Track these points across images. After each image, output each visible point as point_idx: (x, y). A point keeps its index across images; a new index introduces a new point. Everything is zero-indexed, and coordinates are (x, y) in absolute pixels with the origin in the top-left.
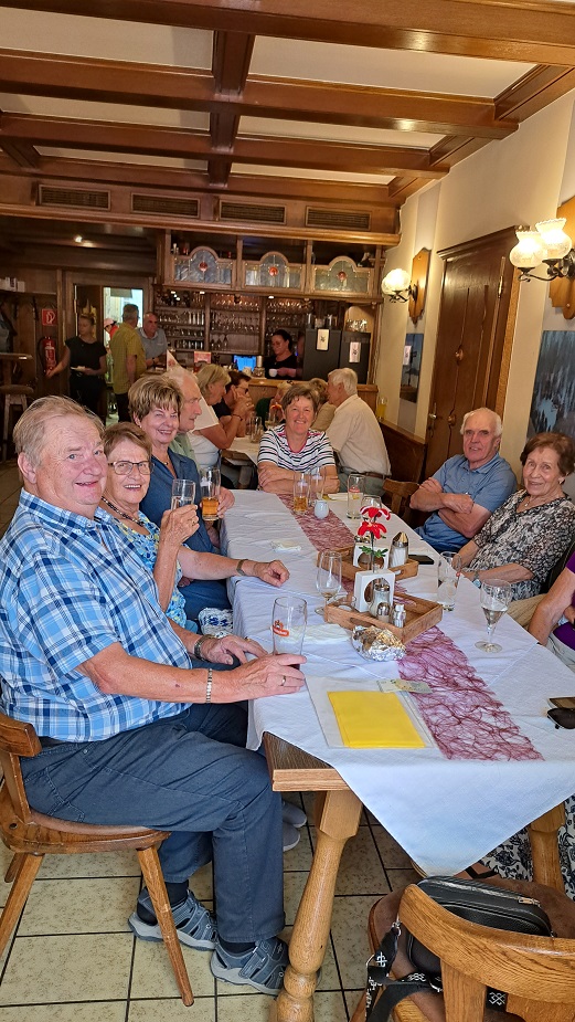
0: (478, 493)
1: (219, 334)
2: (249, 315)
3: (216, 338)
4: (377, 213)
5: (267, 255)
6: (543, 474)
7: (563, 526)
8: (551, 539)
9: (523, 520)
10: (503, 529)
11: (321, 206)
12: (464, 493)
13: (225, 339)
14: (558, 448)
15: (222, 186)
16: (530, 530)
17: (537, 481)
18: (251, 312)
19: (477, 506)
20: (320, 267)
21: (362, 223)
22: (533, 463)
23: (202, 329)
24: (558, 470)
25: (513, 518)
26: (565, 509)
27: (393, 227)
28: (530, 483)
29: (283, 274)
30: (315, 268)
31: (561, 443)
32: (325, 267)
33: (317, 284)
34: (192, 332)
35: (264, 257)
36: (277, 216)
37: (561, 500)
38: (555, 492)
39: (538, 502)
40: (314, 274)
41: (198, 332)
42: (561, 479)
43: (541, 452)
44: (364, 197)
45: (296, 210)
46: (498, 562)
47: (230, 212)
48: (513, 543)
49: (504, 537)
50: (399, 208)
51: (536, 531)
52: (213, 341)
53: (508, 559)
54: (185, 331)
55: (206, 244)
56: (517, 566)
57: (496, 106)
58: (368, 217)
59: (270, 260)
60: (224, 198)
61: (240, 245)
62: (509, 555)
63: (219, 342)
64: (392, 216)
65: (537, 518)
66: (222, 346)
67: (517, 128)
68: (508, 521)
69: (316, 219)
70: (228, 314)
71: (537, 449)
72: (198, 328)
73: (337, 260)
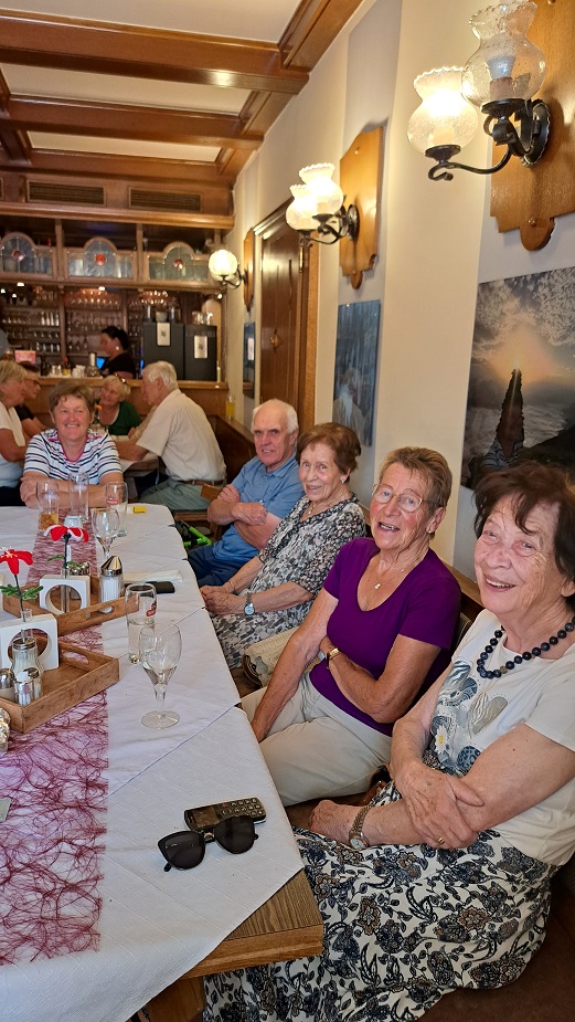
0: (272, 499)
1: (78, 335)
2: (109, 315)
3: (75, 340)
4: (210, 193)
5: (91, 241)
6: (320, 475)
7: (345, 534)
8: (332, 551)
9: (303, 532)
10: (284, 543)
11: (145, 186)
12: (258, 500)
13: (85, 341)
14: (331, 442)
15: (24, 163)
16: (311, 542)
17: (314, 484)
18: (111, 311)
19: (270, 515)
20: (154, 254)
21: (194, 205)
22: (307, 463)
23: (58, 330)
24: (335, 468)
25: (296, 530)
26: (347, 514)
27: (227, 208)
28: (308, 487)
29: (113, 262)
30: (148, 256)
31: (334, 436)
32: (158, 254)
33: (152, 275)
34: (46, 333)
35: (88, 244)
36: (96, 197)
37: (345, 503)
38: (340, 494)
39: (322, 508)
40: (147, 263)
41: (53, 334)
42: (344, 478)
43: (313, 449)
44: (190, 175)
45: (117, 190)
46: (275, 580)
47: (41, 193)
48: (294, 559)
49: (284, 552)
50: (231, 188)
51: (318, 542)
52: (71, 343)
53: (288, 578)
54: (38, 333)
55: (20, 229)
56: (295, 586)
57: (281, 51)
58: (198, 198)
59: (95, 247)
60: (32, 177)
61: (59, 230)
62: (289, 572)
63: (78, 343)
64: (226, 197)
65: (317, 527)
66: (82, 348)
67: (307, 78)
68: (290, 534)
69: (139, 200)
70: (86, 314)
71: (309, 447)
72: (54, 330)
73: (171, 247)
